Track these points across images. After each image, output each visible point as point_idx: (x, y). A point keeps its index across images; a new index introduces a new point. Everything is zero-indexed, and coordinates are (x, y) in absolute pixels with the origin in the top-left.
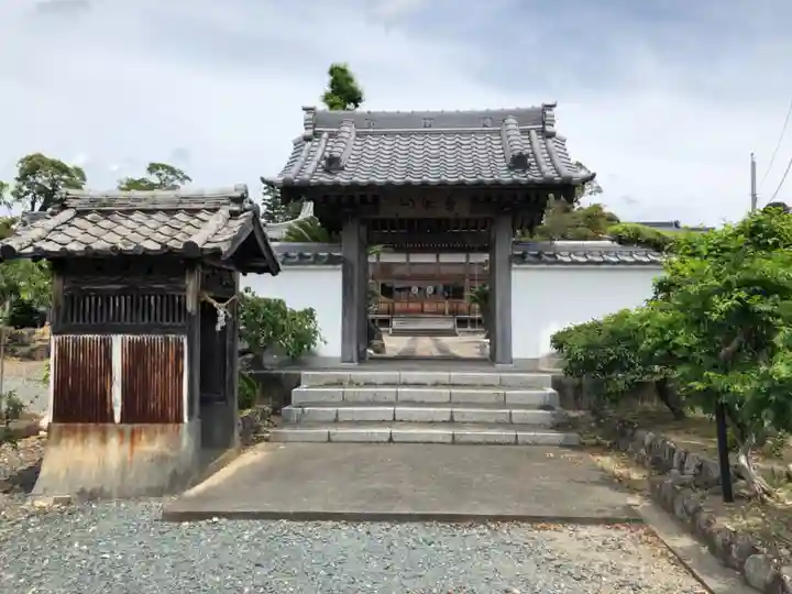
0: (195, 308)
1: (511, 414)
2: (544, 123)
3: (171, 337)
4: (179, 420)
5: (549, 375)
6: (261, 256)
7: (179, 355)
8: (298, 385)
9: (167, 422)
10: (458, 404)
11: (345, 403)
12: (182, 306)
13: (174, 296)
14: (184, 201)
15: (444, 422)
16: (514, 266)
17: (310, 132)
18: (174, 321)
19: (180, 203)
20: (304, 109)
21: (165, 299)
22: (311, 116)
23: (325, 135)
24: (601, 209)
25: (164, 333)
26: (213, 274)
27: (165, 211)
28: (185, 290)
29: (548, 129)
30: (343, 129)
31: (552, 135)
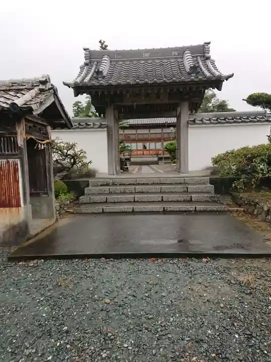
0: (22, 143)
1: (191, 197)
2: (204, 53)
3: (11, 161)
4: (18, 205)
5: (209, 178)
6: (61, 117)
7: (16, 170)
8: (88, 186)
9: (12, 206)
10: (164, 192)
11: (110, 193)
12: (15, 143)
13: (10, 137)
14: (14, 84)
15: (159, 201)
16: (190, 126)
17: (88, 61)
18: (11, 151)
19: (12, 86)
20: (85, 50)
21: (5, 139)
22: (88, 52)
23: (95, 63)
24: (226, 102)
25: (7, 158)
26: (34, 126)
27: (4, 91)
28: (16, 134)
29: (207, 55)
30: (104, 59)
31: (208, 58)
